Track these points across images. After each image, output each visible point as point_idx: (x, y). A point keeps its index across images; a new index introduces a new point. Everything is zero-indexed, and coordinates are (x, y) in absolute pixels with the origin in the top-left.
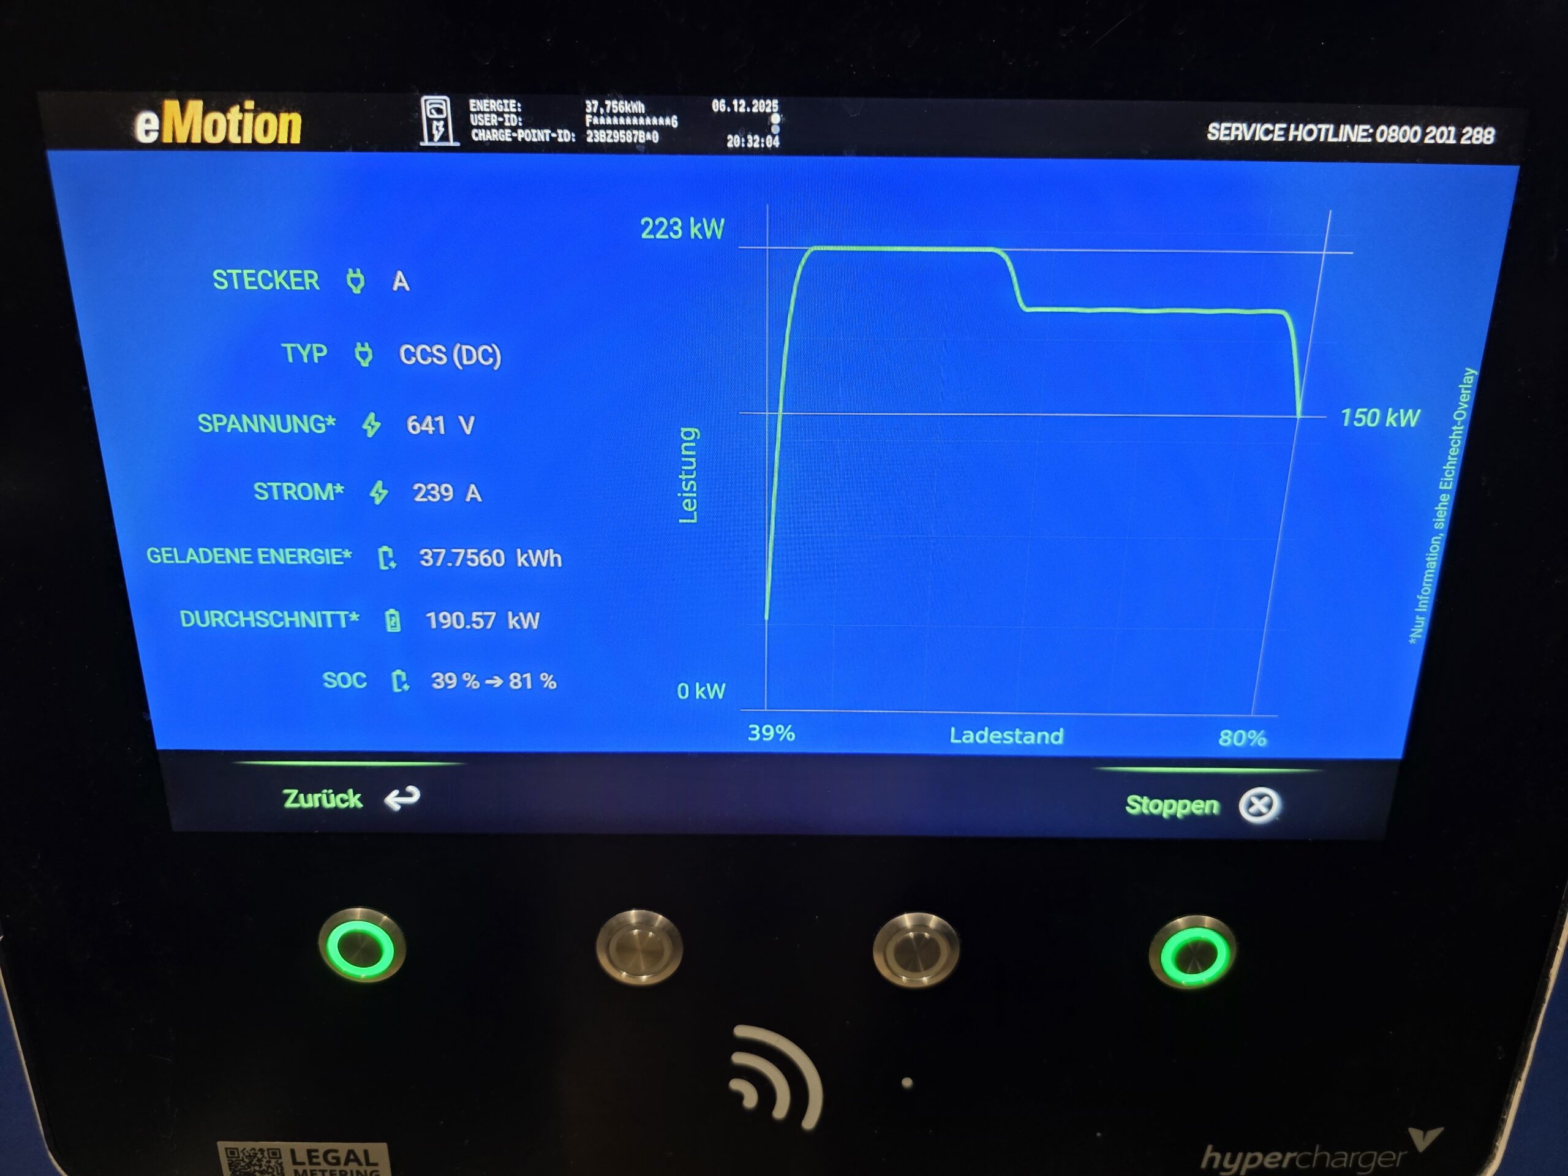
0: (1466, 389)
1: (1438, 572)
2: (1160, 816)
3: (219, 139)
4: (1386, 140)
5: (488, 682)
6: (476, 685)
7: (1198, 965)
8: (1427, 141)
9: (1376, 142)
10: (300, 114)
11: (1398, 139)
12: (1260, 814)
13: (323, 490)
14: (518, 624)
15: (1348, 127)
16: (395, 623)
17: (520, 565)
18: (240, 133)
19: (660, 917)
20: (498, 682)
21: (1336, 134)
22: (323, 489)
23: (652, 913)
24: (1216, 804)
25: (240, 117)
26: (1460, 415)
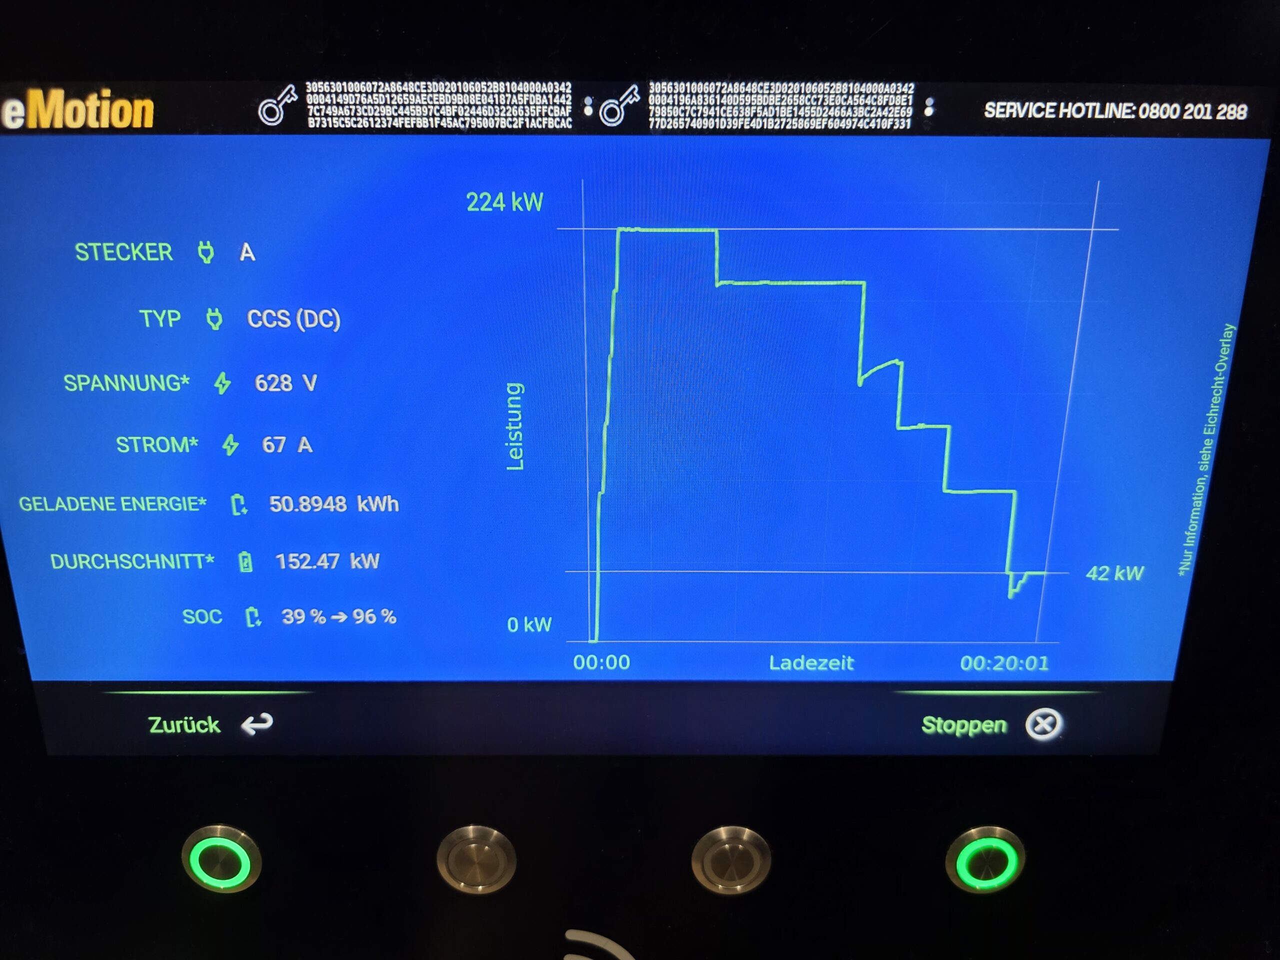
0: (1226, 343)
1: (1204, 510)
2: (953, 735)
3: (79, 124)
4: (1148, 116)
5: (334, 617)
6: (322, 620)
7: (991, 872)
8: (1186, 117)
9: (1140, 118)
10: (153, 100)
11: (1159, 116)
12: (1044, 732)
13: (180, 445)
14: (360, 564)
15: (1113, 105)
16: (248, 564)
17: (360, 510)
18: (98, 118)
19: (496, 832)
20: (342, 617)
21: (1102, 111)
22: (179, 441)
23: (487, 828)
24: (1004, 723)
25: (98, 103)
26: (1221, 367)
